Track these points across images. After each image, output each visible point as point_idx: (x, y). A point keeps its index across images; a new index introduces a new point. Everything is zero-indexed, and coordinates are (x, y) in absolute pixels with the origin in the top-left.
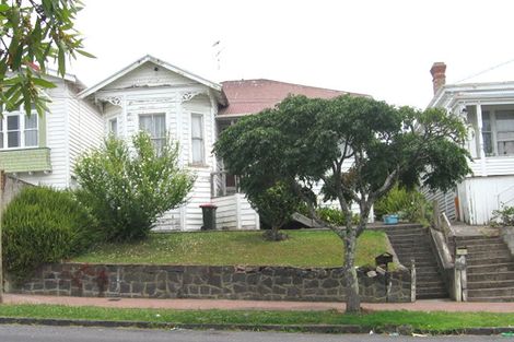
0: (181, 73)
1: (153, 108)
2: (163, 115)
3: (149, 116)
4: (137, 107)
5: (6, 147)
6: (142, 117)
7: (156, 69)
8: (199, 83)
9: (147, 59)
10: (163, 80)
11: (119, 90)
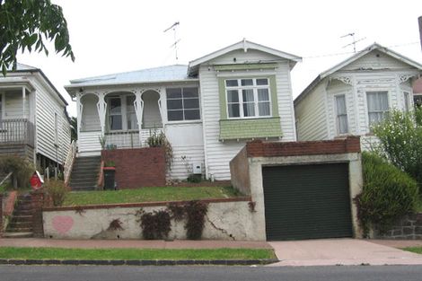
0: (402, 59)
1: (378, 87)
2: (386, 93)
3: (374, 93)
4: (364, 86)
5: (242, 116)
6: (368, 93)
7: (378, 56)
8: (416, 68)
9: (375, 47)
10: (383, 64)
11: (350, 71)
